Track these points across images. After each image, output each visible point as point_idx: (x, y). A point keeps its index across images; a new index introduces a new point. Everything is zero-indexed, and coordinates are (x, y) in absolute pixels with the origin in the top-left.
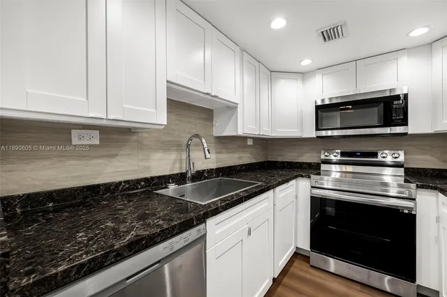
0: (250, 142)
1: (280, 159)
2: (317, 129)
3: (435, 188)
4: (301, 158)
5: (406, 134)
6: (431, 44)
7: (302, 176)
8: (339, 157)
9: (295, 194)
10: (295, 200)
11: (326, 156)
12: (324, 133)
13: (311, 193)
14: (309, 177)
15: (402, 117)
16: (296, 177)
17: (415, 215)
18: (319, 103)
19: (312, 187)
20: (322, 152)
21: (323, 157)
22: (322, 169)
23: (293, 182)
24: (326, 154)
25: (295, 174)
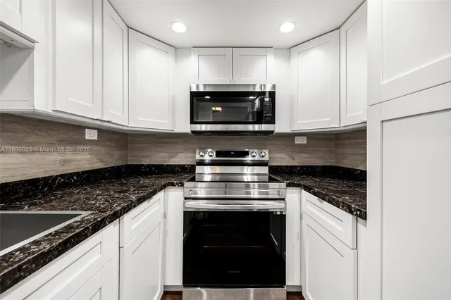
0: (91, 135)
1: (146, 162)
2: (192, 122)
3: (299, 186)
4: (172, 160)
5: (272, 132)
6: (290, 49)
7: (173, 185)
8: (214, 157)
9: (162, 212)
10: (162, 220)
11: (202, 156)
12: (199, 127)
13: (184, 207)
14: (182, 185)
15: (270, 115)
16: (164, 187)
17: (285, 215)
18: (194, 89)
19: (186, 199)
20: (197, 151)
21: (198, 157)
22: (197, 172)
23: (160, 195)
24: (201, 154)
25: (163, 183)
